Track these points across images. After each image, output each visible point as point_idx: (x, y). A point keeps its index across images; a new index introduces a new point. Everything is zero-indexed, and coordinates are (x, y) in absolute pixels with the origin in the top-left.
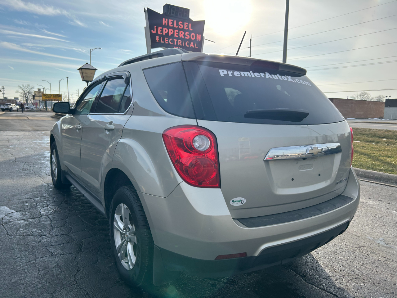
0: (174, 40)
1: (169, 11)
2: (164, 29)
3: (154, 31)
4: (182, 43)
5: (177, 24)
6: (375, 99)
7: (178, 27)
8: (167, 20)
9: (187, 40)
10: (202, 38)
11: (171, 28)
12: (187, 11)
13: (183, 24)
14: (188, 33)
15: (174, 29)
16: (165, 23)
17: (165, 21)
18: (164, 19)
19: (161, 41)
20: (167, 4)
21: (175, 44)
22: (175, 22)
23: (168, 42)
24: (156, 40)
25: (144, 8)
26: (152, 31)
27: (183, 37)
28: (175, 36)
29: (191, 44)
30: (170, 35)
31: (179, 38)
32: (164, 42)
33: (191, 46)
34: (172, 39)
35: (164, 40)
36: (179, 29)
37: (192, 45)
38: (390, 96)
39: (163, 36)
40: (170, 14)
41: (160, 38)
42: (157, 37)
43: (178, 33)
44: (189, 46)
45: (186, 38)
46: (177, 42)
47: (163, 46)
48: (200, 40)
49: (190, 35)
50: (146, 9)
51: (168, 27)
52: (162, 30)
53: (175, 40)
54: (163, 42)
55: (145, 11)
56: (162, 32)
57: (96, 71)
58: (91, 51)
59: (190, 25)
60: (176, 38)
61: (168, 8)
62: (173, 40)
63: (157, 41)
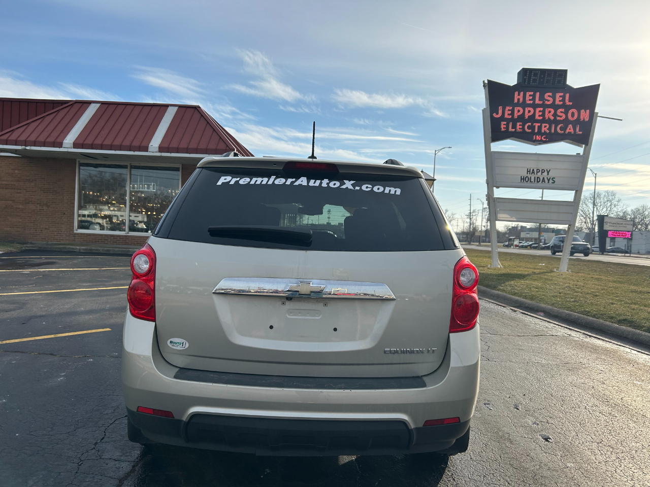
0: (535, 124)
1: (527, 80)
2: (516, 109)
3: (497, 114)
4: (550, 129)
5: (542, 98)
7: (544, 102)
8: (522, 93)
9: (560, 122)
10: (593, 115)
11: (529, 106)
12: (563, 74)
13: (554, 98)
14: (563, 110)
15: (534, 106)
16: (519, 99)
17: (518, 97)
18: (516, 93)
19: (510, 129)
20: (523, 69)
21: (536, 131)
22: (538, 94)
23: (523, 128)
24: (501, 129)
25: (484, 81)
26: (494, 115)
27: (552, 118)
28: (537, 117)
29: (568, 128)
30: (527, 117)
31: (543, 121)
32: (516, 130)
33: (568, 131)
34: (530, 124)
35: (514, 127)
36: (544, 106)
37: (570, 129)
39: (514, 121)
40: (529, 82)
41: (507, 125)
42: (503, 123)
43: (544, 112)
44: (565, 132)
45: (558, 118)
46: (540, 128)
47: (512, 137)
48: (587, 119)
49: (566, 113)
50: (486, 82)
51: (524, 105)
52: (513, 111)
53: (537, 125)
54: (514, 130)
55: (484, 86)
56: (512, 114)
57: (435, 182)
58: (436, 152)
59: (567, 96)
60: (538, 121)
61: (525, 74)
62: (532, 124)
63: (503, 130)
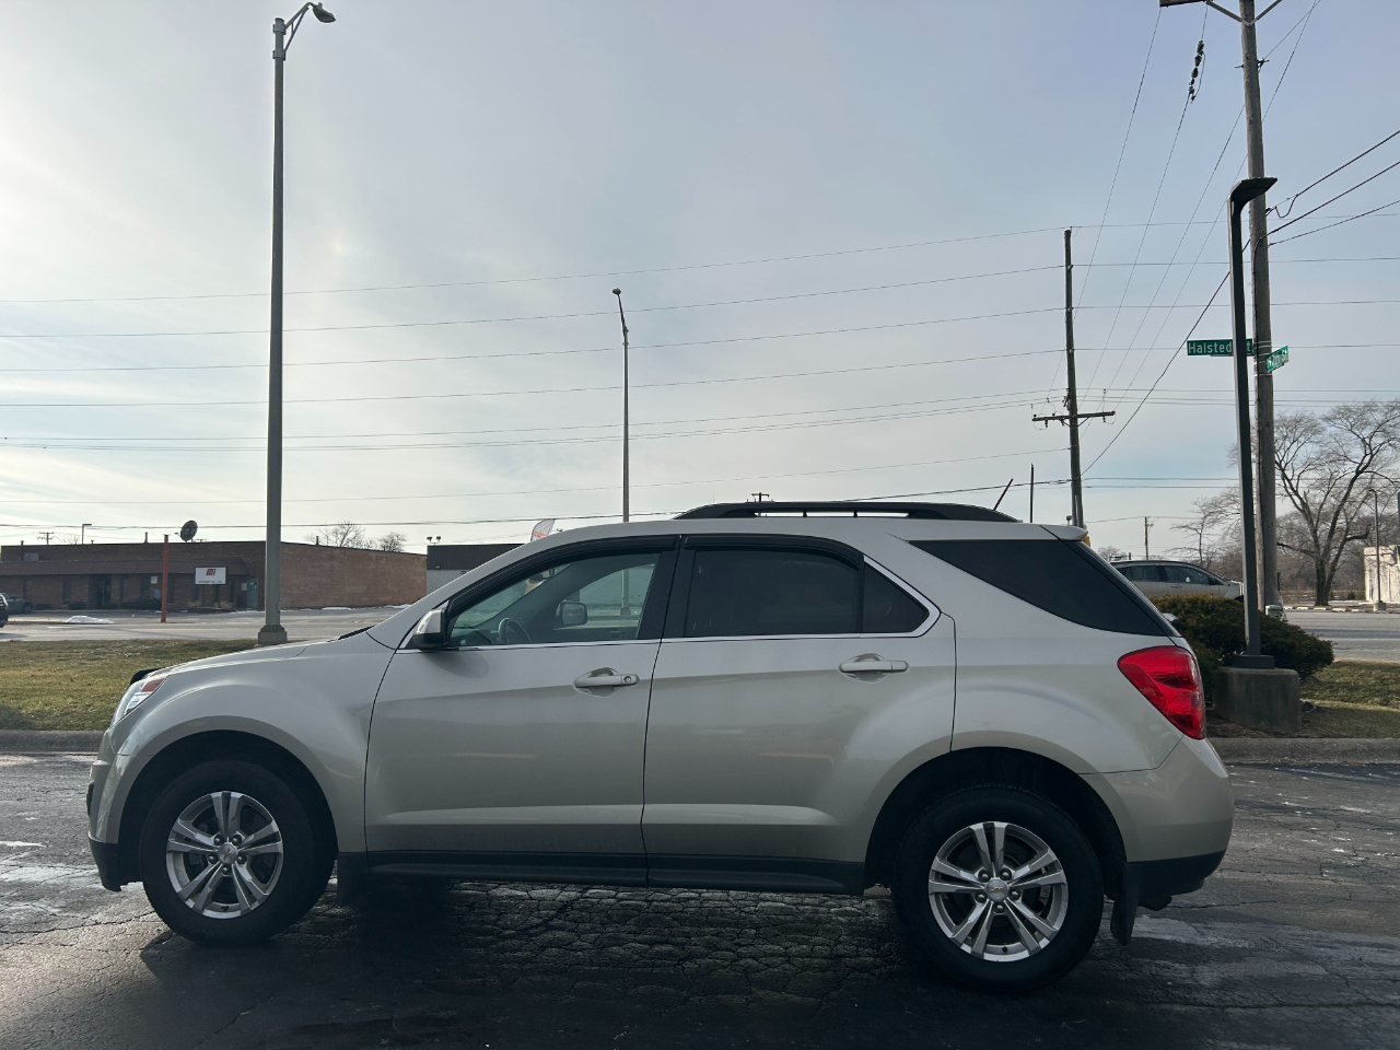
6: (379, 543)
38: (439, 538)
